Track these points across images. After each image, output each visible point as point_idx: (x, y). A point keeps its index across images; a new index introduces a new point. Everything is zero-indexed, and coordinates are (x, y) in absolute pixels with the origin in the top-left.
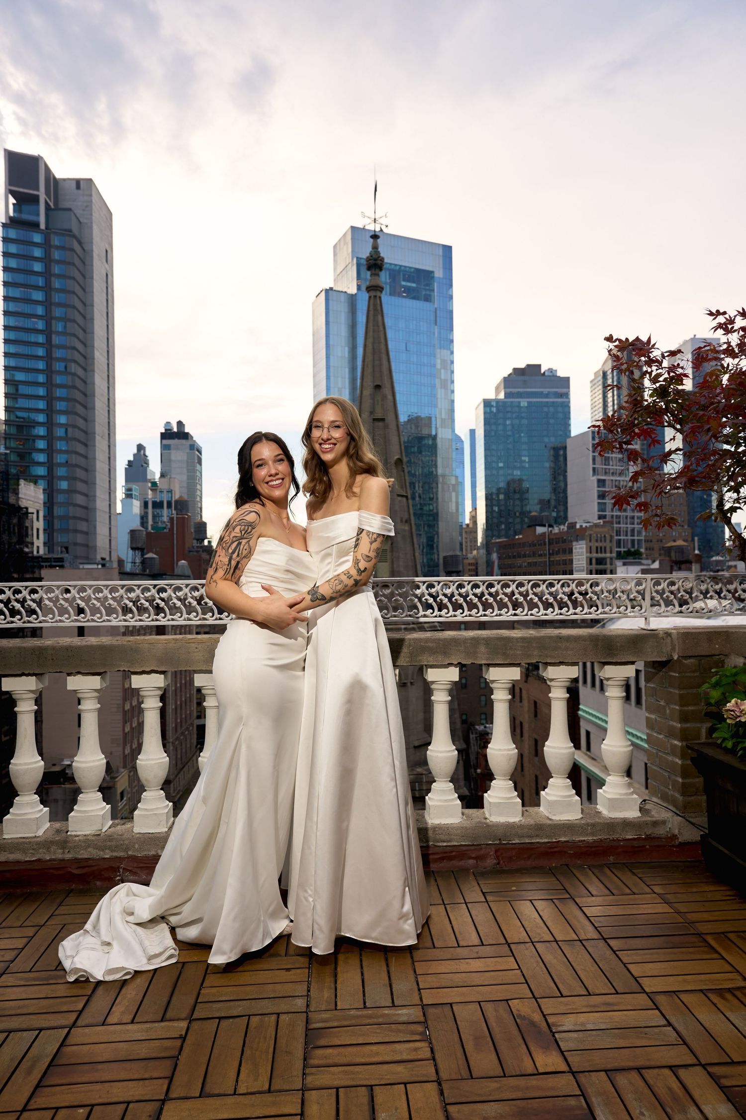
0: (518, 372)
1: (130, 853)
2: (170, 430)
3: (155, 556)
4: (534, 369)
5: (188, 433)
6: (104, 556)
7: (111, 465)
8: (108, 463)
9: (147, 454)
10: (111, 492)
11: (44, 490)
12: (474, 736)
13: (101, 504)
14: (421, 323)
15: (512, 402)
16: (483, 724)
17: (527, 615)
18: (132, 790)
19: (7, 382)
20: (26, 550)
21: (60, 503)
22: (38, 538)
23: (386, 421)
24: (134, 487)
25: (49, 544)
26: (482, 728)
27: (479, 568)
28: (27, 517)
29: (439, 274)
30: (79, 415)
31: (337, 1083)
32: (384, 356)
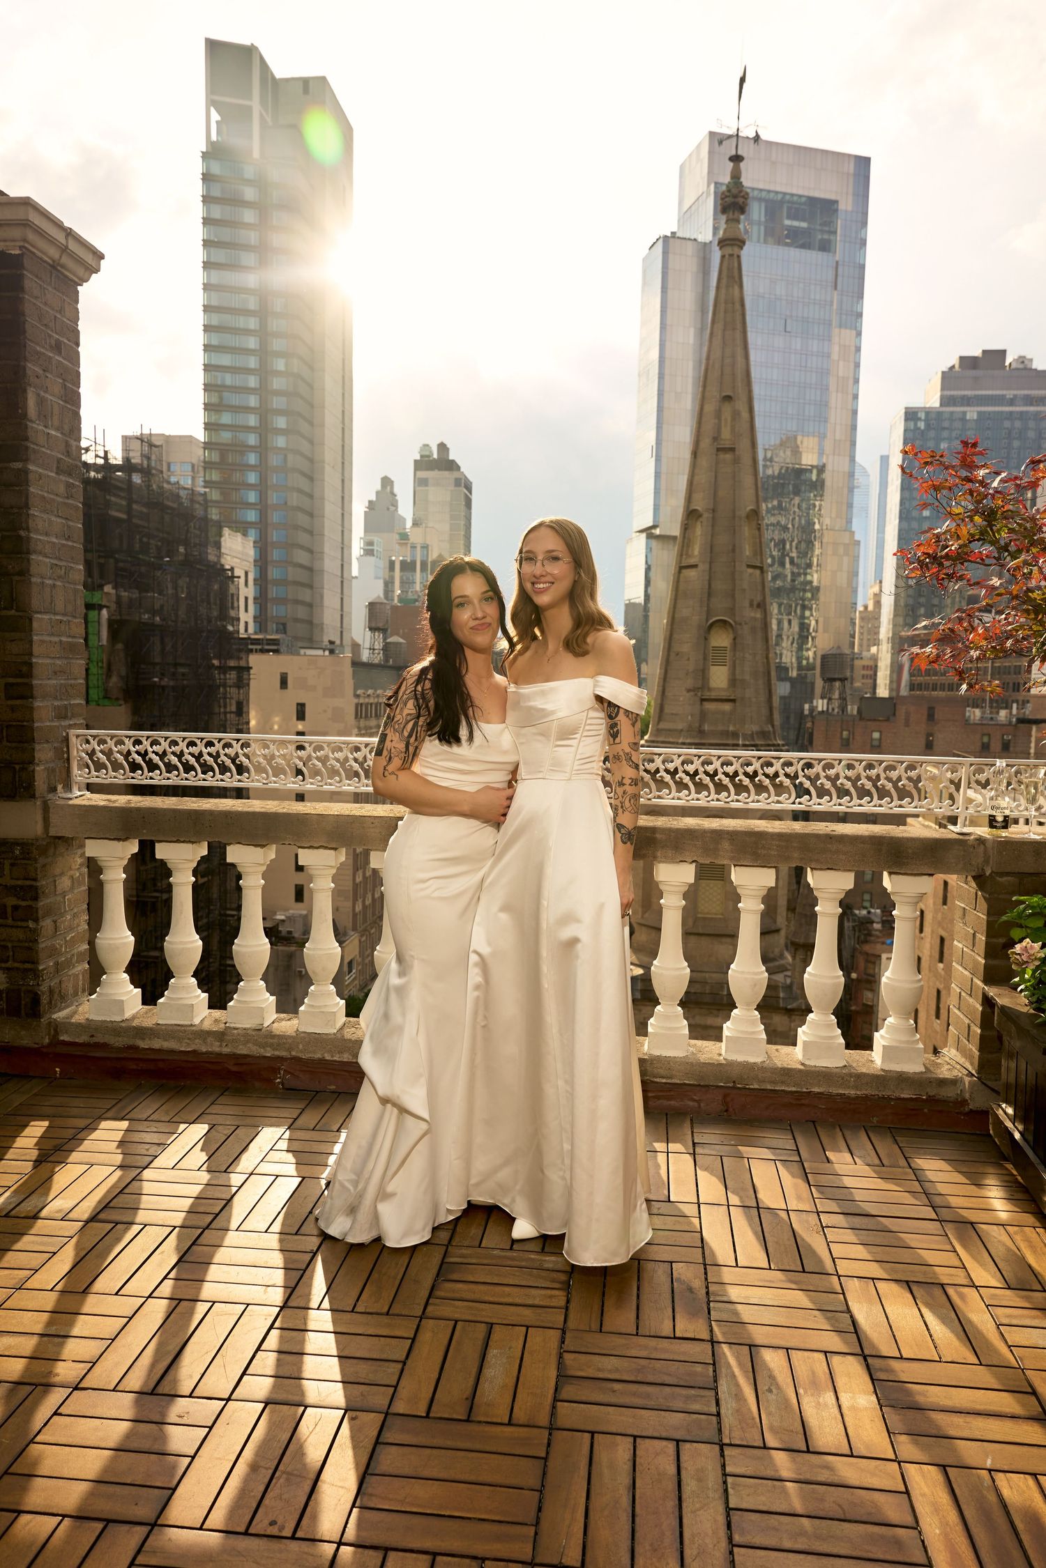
0: (968, 363)
1: (294, 1053)
2: (428, 456)
3: (401, 640)
4: (995, 357)
5: (453, 461)
6: (332, 639)
7: (346, 509)
8: (340, 505)
9: (396, 490)
10: (344, 547)
11: (254, 542)
12: (851, 924)
13: (330, 565)
14: (813, 287)
15: (952, 413)
16: (865, 908)
17: (794, 803)
18: (363, 959)
19: (208, 388)
20: (230, 628)
21: (276, 561)
22: (246, 610)
23: (737, 453)
24: (376, 539)
25: (260, 619)
26: (864, 912)
27: (879, 674)
28: (233, 582)
29: (846, 205)
30: (303, 436)
31: (457, 1316)
32: (740, 351)
